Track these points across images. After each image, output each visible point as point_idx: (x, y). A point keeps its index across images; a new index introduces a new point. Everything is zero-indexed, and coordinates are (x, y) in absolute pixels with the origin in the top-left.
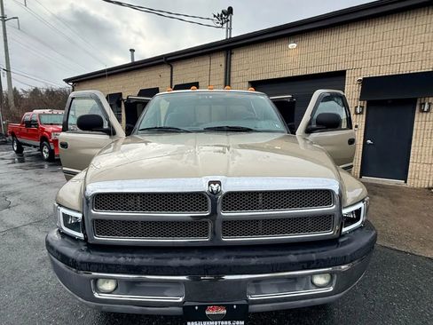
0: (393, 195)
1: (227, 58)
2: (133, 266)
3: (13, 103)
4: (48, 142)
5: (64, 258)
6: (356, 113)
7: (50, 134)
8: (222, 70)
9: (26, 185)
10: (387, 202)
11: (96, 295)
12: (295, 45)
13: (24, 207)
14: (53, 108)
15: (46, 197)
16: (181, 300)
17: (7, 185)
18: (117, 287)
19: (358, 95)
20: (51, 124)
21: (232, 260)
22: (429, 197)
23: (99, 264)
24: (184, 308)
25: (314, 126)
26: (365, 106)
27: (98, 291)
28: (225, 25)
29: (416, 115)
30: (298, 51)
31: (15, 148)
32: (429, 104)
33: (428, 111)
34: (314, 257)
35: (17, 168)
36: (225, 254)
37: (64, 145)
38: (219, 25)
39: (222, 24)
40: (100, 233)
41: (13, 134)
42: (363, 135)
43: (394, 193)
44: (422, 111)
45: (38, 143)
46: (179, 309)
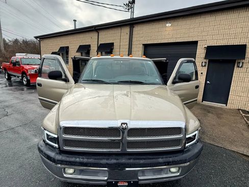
0: (219, 113)
1: (131, 30)
2: (83, 163)
3: (3, 49)
4: (26, 75)
5: (49, 157)
6: (202, 66)
7: (27, 70)
8: (128, 36)
9: (15, 101)
10: (215, 117)
11: (65, 175)
12: (170, 24)
13: (16, 116)
14: (27, 52)
15: (28, 110)
16: (106, 178)
17: (4, 101)
18: (75, 171)
19: (204, 55)
20: (28, 64)
21: (132, 161)
22: (237, 115)
23: (66, 161)
24: (108, 182)
25: (177, 80)
26: (207, 62)
27: (65, 173)
28: (130, 10)
29: (235, 69)
30: (172, 28)
31: (7, 77)
32: (243, 63)
33: (242, 67)
34: (171, 159)
35: (9, 90)
36: (128, 157)
37: (40, 85)
38: (127, 10)
39: (129, 9)
40: (66, 145)
41: (5, 69)
42: (205, 78)
43: (220, 112)
44: (238, 67)
45: (21, 75)
46: (105, 183)
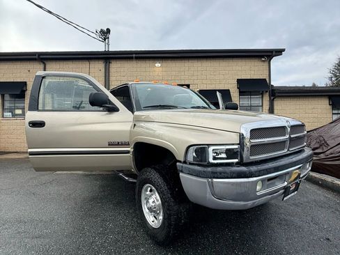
1: (106, 66)
8: (101, 74)
12: (160, 65)
18: (262, 186)
24: (285, 190)
30: (161, 69)
46: (282, 192)
